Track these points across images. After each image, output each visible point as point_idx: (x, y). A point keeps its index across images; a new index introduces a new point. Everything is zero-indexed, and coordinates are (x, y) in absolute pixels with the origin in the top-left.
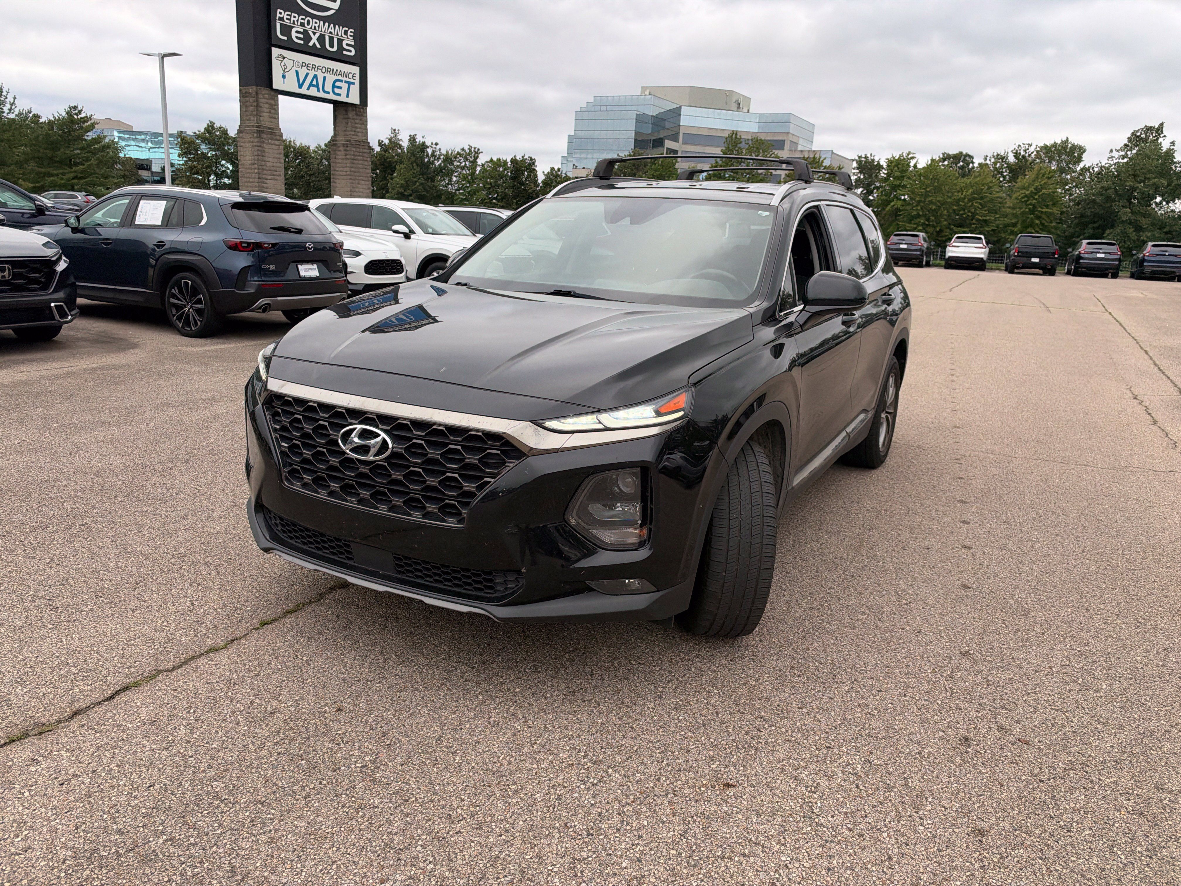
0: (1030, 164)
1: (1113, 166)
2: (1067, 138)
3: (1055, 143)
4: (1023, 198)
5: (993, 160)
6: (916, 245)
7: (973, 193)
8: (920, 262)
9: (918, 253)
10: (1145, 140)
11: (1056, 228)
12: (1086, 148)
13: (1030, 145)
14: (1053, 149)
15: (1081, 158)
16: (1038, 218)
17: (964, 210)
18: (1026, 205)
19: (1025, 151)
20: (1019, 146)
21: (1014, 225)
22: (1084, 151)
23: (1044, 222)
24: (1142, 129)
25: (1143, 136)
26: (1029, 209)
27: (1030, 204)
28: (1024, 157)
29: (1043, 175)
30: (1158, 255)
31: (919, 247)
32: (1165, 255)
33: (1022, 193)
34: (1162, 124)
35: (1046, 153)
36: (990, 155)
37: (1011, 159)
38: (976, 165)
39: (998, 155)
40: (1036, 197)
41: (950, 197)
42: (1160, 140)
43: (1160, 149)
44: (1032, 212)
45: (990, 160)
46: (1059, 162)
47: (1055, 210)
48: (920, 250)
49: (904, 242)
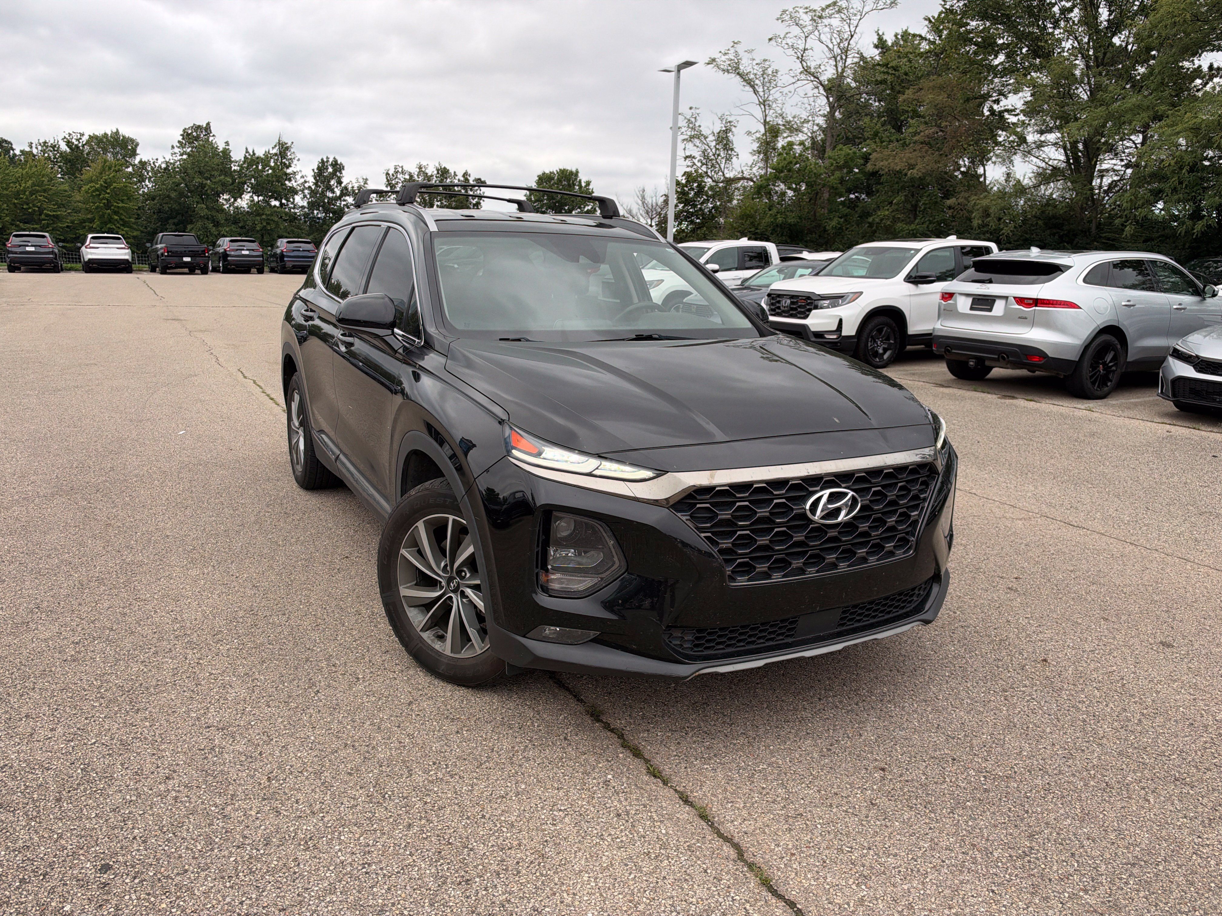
0: (87, 155)
1: (178, 163)
2: (117, 130)
3: (105, 134)
4: (93, 191)
5: (40, 148)
6: (45, 247)
7: (33, 185)
8: (55, 266)
9: (51, 256)
10: (197, 138)
11: (134, 223)
12: (138, 141)
13: (82, 135)
14: (105, 140)
15: (136, 151)
16: (116, 213)
17: (28, 204)
18: (99, 199)
19: (78, 140)
20: (70, 134)
21: (92, 221)
22: (137, 145)
23: (123, 217)
24: (192, 127)
25: (194, 134)
26: (104, 203)
27: (104, 199)
28: (77, 146)
29: (110, 168)
30: (294, 251)
31: (51, 250)
32: (299, 251)
33: (91, 187)
34: (208, 124)
35: (98, 144)
36: (34, 142)
37: (64, 147)
38: (17, 152)
39: (45, 142)
40: (108, 191)
41: (6, 189)
42: (211, 139)
43: (217, 148)
44: (108, 206)
45: (37, 148)
46: (115, 154)
47: (130, 205)
48: (52, 253)
49: (30, 244)
